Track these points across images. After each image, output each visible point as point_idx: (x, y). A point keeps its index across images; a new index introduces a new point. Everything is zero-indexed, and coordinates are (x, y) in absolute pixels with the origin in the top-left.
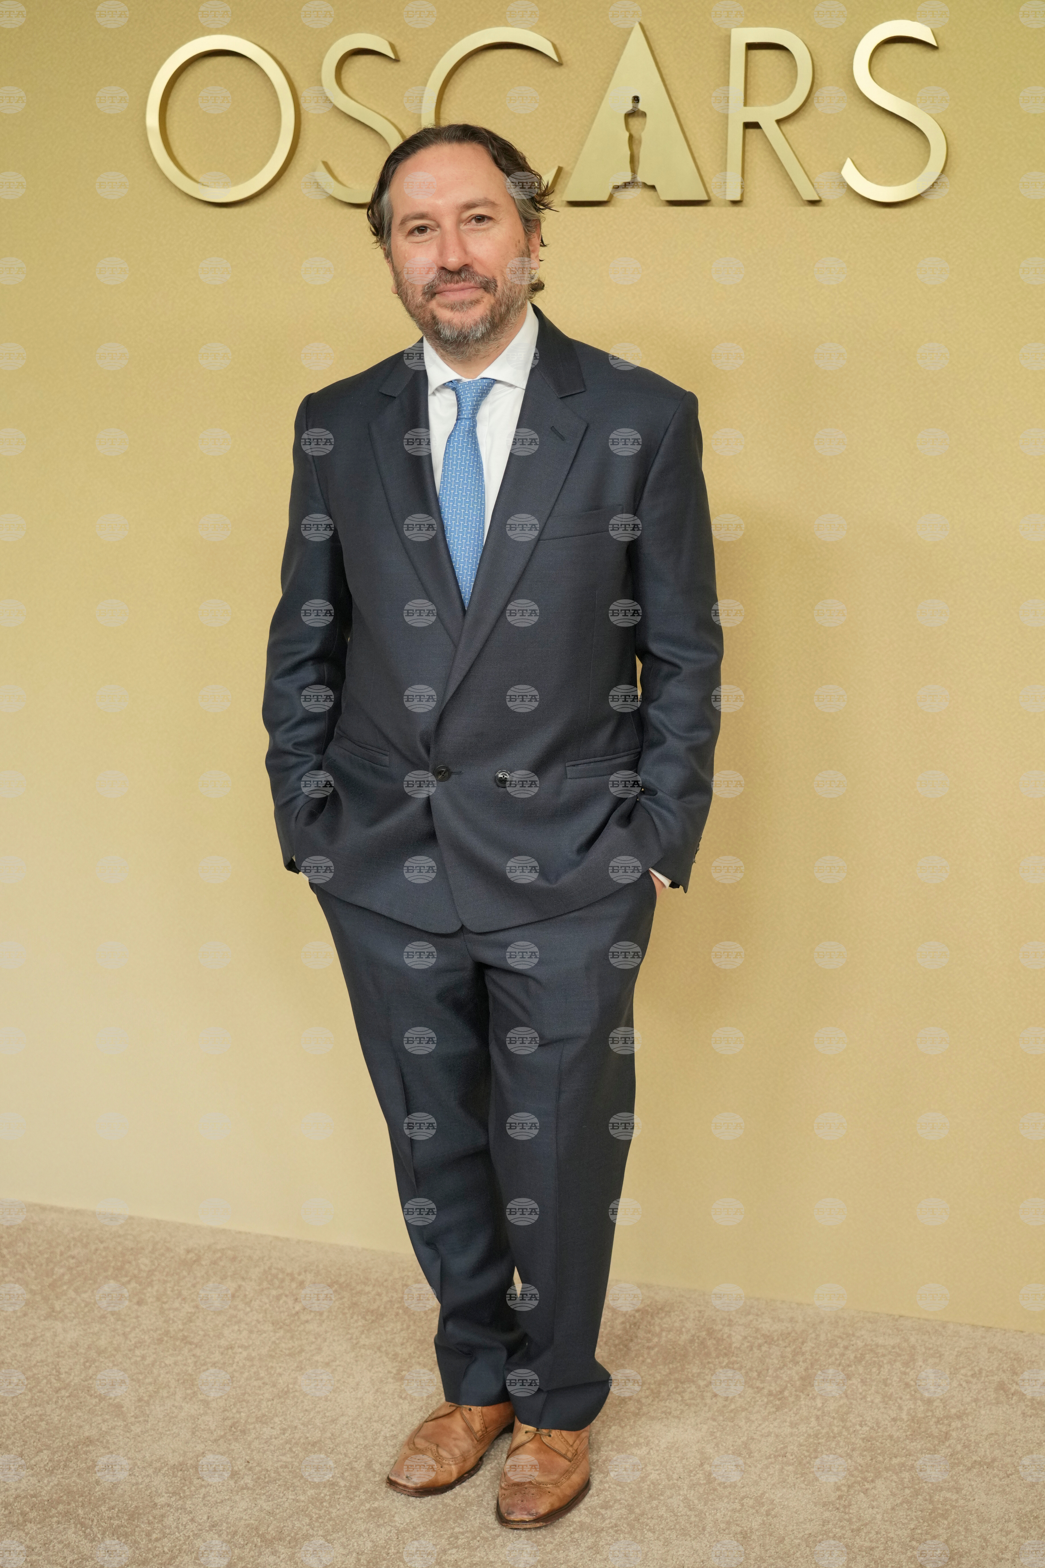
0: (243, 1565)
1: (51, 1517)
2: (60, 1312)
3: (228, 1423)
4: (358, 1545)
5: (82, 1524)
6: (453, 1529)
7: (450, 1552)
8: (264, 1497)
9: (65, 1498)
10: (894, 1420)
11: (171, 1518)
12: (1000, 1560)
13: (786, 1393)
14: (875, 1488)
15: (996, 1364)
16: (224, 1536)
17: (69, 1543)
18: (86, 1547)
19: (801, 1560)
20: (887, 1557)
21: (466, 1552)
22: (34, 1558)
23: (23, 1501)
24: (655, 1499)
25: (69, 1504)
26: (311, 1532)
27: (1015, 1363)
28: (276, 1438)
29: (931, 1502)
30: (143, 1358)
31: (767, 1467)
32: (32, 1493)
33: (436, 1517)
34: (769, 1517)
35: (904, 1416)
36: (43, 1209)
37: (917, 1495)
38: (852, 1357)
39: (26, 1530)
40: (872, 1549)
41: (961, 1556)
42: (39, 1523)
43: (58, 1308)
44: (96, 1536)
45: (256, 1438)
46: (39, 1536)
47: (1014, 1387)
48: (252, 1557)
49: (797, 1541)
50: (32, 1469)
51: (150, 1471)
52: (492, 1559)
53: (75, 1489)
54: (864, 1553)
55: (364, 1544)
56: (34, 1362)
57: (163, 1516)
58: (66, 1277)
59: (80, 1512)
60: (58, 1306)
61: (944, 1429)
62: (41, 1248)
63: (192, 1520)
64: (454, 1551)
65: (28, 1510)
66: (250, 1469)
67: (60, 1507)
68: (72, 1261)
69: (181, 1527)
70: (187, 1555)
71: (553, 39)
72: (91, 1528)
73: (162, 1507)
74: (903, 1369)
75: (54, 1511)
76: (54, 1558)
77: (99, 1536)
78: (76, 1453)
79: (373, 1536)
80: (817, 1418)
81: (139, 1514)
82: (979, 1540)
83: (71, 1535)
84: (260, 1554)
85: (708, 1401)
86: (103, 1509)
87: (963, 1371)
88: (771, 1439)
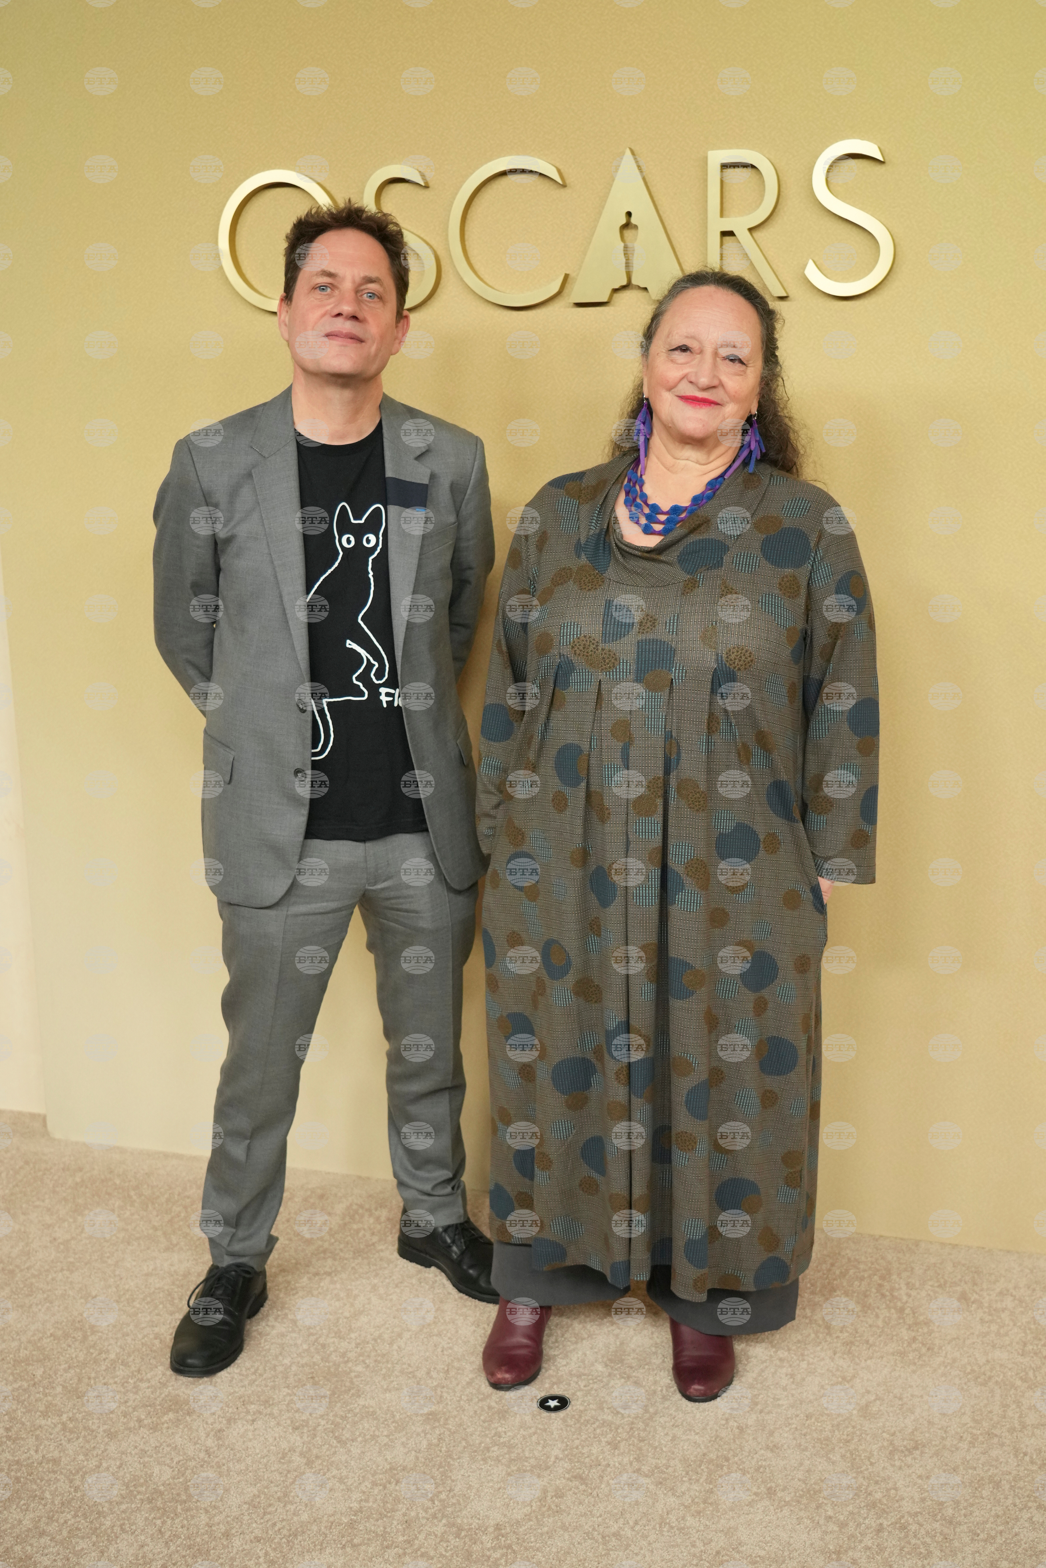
1: (163, 1424)
2: (177, 1245)
3: (312, 1338)
4: (416, 1444)
6: (497, 1428)
8: (339, 1405)
12: (957, 1449)
15: (959, 1277)
16: (305, 1438)
20: (861, 1448)
21: (506, 1450)
22: (146, 1459)
24: (667, 1400)
25: (177, 1412)
26: (377, 1433)
27: (976, 1276)
29: (901, 1399)
31: (763, 1371)
33: (482, 1418)
34: (763, 1414)
36: (166, 1156)
37: (889, 1392)
38: (838, 1272)
40: (848, 1441)
41: (924, 1446)
43: (175, 1242)
45: (335, 1351)
46: (151, 1440)
47: (975, 1296)
51: (246, 1383)
56: (153, 1290)
57: (253, 1421)
58: (183, 1215)
61: (913, 1334)
62: (162, 1190)
64: (496, 1448)
65: (143, 1417)
68: (188, 1200)
71: (557, 165)
74: (880, 1282)
75: (166, 1418)
76: (163, 1459)
79: (428, 1436)
81: (235, 1419)
82: (940, 1431)
83: (177, 1439)
84: (335, 1453)
87: (930, 1283)
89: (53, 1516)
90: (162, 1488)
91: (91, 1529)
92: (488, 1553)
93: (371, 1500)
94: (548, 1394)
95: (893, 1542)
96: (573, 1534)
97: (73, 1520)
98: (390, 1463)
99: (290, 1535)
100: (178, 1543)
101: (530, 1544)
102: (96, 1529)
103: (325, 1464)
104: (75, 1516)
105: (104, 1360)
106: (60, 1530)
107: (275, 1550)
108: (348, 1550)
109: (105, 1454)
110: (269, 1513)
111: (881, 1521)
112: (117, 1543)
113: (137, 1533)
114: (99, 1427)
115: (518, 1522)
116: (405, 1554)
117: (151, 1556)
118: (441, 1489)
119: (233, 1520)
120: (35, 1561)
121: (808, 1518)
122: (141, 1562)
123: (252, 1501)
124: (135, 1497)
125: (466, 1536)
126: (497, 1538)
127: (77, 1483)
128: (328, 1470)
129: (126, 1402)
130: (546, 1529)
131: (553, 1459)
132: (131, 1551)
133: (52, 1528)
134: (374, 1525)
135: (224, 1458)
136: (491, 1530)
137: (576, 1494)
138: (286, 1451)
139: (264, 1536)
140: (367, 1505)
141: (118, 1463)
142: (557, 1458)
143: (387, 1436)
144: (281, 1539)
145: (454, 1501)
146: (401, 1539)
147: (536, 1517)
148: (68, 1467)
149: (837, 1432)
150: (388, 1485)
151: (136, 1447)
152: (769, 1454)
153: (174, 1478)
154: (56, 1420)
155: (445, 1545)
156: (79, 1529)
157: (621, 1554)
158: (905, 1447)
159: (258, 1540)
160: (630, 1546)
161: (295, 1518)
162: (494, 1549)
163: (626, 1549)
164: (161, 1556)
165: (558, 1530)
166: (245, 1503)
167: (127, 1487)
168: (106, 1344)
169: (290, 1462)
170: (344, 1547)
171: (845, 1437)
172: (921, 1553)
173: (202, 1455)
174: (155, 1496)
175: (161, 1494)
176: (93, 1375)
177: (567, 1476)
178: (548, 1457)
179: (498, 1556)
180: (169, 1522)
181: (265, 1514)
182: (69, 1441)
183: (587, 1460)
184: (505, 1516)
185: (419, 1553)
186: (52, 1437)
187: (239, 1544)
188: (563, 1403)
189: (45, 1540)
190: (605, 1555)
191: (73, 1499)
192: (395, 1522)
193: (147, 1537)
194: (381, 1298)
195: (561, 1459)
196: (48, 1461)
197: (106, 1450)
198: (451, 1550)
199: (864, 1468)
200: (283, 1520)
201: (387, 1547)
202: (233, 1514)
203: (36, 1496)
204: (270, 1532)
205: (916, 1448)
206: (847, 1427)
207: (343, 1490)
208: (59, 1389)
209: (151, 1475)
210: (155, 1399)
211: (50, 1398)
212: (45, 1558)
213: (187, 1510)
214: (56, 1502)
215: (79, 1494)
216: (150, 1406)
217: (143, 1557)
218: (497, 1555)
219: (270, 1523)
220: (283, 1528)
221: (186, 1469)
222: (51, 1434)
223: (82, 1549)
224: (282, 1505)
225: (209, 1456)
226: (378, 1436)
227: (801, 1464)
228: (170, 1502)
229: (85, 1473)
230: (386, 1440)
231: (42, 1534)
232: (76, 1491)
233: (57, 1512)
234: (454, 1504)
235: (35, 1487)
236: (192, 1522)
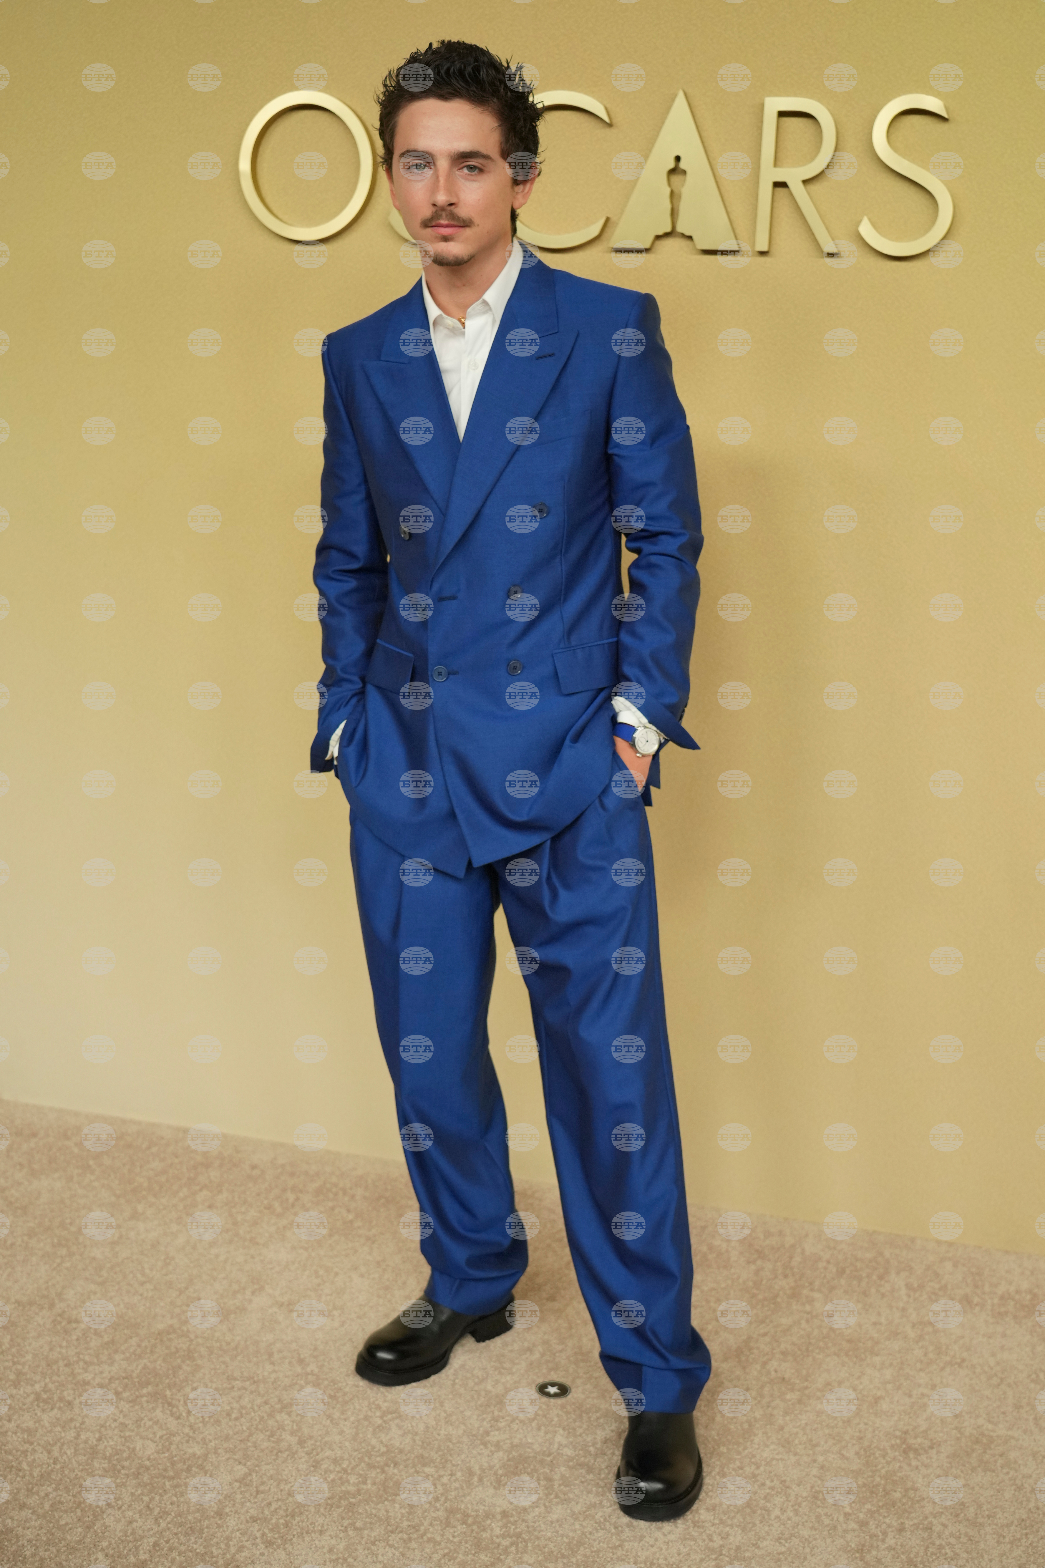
0: (313, 1442)
1: (142, 1396)
2: (142, 1214)
4: (412, 1426)
5: (170, 1404)
7: (492, 1433)
9: (152, 1380)
10: (875, 1324)
11: (247, 1400)
12: (973, 1450)
13: (779, 1300)
14: (861, 1383)
17: (158, 1421)
18: (172, 1424)
19: (800, 1447)
22: (127, 1434)
23: (117, 1382)
25: (157, 1385)
26: (370, 1414)
28: (336, 1329)
30: (217, 1256)
32: (124, 1375)
33: (479, 1403)
34: (770, 1409)
35: (883, 1320)
39: (120, 1409)
40: (861, 1438)
41: (939, 1445)
42: (130, 1402)
43: (140, 1211)
44: (181, 1415)
46: (131, 1414)
47: (978, 1299)
48: (320, 1435)
49: (795, 1430)
50: (124, 1353)
51: (227, 1359)
52: (530, 1441)
53: (161, 1372)
54: (854, 1442)
55: (417, 1425)
57: (240, 1397)
59: (168, 1393)
60: (140, 1208)
63: (266, 1403)
64: (497, 1433)
65: (120, 1389)
66: (316, 1357)
67: (150, 1388)
69: (256, 1408)
70: (262, 1432)
71: (607, 104)
72: (177, 1407)
73: (239, 1389)
74: (879, 1281)
75: (145, 1391)
76: (145, 1434)
77: (184, 1414)
78: (161, 1341)
80: (807, 1321)
82: (954, 1432)
83: (158, 1414)
85: (712, 1304)
86: (188, 1389)
88: (767, 1339)
89: (33, 1488)
90: (147, 1463)
91: (74, 1502)
92: (498, 1541)
93: (369, 1481)
94: (546, 1380)
95: (918, 1542)
96: (584, 1524)
97: (54, 1493)
98: (386, 1446)
99: (287, 1516)
100: (168, 1519)
101: (541, 1533)
102: (80, 1503)
103: (318, 1444)
104: (56, 1489)
105: (75, 1329)
106: (42, 1504)
107: (272, 1530)
108: (351, 1533)
109: (83, 1426)
110: (262, 1492)
111: (902, 1520)
112: (103, 1519)
113: (123, 1508)
114: (75, 1399)
115: (525, 1510)
116: (410, 1539)
117: (140, 1532)
118: (442, 1473)
119: (225, 1498)
120: (17, 1535)
121: (826, 1515)
122: (131, 1538)
123: (244, 1479)
124: (119, 1472)
125: (474, 1523)
126: (505, 1526)
127: (56, 1453)
128: (322, 1450)
129: (101, 1373)
130: (555, 1517)
131: (556, 1446)
132: (119, 1527)
133: (32, 1501)
134: (375, 1508)
135: (210, 1434)
136: (499, 1517)
137: (582, 1482)
138: (275, 1429)
139: (261, 1516)
140: (365, 1487)
141: (97, 1435)
142: (560, 1444)
143: (381, 1417)
144: (278, 1519)
145: (457, 1485)
146: (405, 1524)
147: (545, 1505)
148: (45, 1438)
149: (849, 1430)
150: (386, 1469)
151: (115, 1420)
152: (781, 1449)
153: (158, 1453)
154: (29, 1389)
155: (452, 1531)
156: (62, 1503)
157: (636, 1544)
158: (919, 1445)
159: (254, 1520)
160: (645, 1537)
161: (291, 1499)
162: (504, 1536)
163: (641, 1540)
164: (151, 1533)
165: (568, 1518)
166: (236, 1481)
167: (110, 1461)
168: (75, 1312)
169: (279, 1441)
170: (345, 1530)
171: (858, 1434)
172: (946, 1554)
173: (187, 1430)
174: (141, 1471)
175: (148, 1469)
176: (64, 1344)
177: (571, 1464)
178: (550, 1444)
179: (508, 1543)
180: (157, 1498)
181: (258, 1492)
182: (43, 1411)
183: (591, 1449)
184: (511, 1503)
185: (425, 1538)
186: (24, 1407)
187: (234, 1523)
188: (564, 1391)
189: (26, 1513)
190: (620, 1546)
191: (52, 1471)
192: (397, 1506)
193: (135, 1514)
194: (362, 1276)
195: (566, 1446)
196: (23, 1431)
197: (83, 1423)
198: (459, 1535)
199: (880, 1467)
200: (278, 1500)
201: (392, 1532)
202: (225, 1493)
203: (12, 1467)
204: (266, 1512)
205: (932, 1448)
206: (859, 1424)
207: (339, 1472)
208: (29, 1357)
209: (134, 1449)
210: (133, 1371)
211: (19, 1367)
212: (28, 1532)
213: (176, 1486)
214: (35, 1475)
215: (58, 1466)
216: (126, 1378)
217: (133, 1533)
218: (506, 1542)
219: (265, 1502)
220: (280, 1508)
221: (171, 1444)
222: (24, 1404)
223: (67, 1524)
224: (275, 1484)
225: (194, 1432)
226: (371, 1417)
227: (815, 1461)
228: (157, 1478)
229: (63, 1445)
230: (379, 1421)
231: (23, 1506)
232: (54, 1463)
233: (36, 1484)
234: (456, 1489)
235: (11, 1458)
236: (182, 1499)
